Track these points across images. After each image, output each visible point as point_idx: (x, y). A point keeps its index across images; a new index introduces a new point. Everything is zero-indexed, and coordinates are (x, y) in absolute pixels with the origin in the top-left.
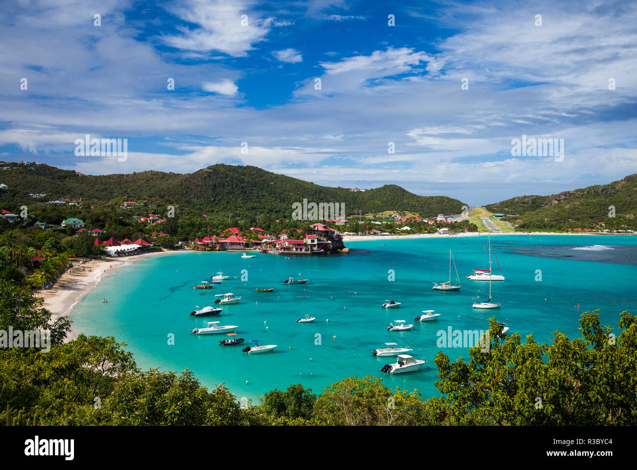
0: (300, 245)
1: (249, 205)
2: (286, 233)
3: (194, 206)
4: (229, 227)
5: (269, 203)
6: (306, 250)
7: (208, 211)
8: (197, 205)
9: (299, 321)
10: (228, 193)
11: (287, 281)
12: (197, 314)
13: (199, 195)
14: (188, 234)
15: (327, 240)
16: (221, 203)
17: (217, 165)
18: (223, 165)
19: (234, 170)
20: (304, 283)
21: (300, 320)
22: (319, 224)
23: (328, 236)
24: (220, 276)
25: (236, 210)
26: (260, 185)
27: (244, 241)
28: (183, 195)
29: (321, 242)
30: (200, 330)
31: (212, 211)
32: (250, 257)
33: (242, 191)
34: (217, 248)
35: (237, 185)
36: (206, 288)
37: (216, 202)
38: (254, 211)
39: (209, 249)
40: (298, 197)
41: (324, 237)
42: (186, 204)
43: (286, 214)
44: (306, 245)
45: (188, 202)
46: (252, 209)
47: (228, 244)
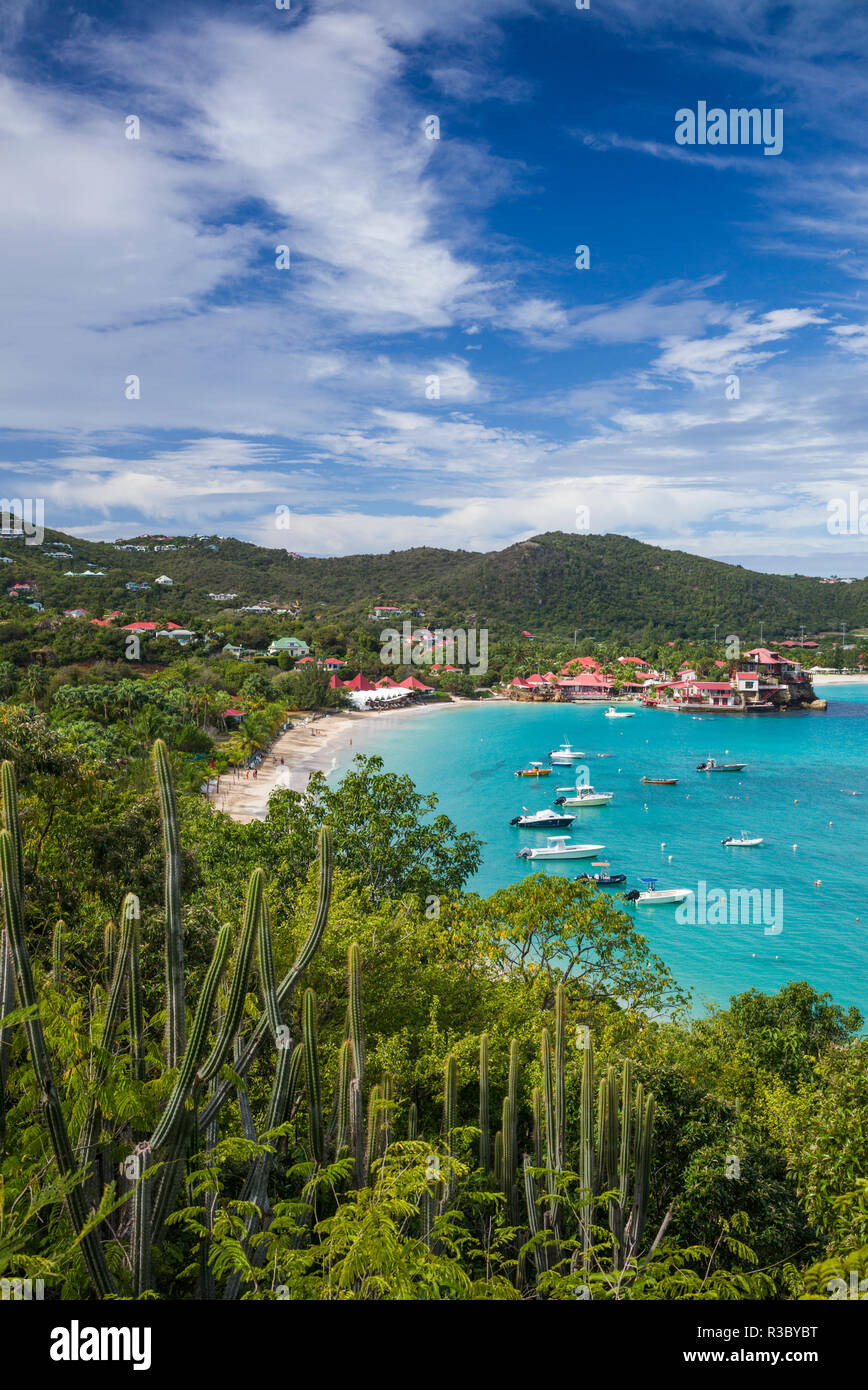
0: (723, 692)
1: (613, 611)
2: (694, 668)
3: (504, 614)
4: (577, 655)
5: (652, 609)
6: (735, 703)
7: (533, 624)
8: (510, 613)
9: (727, 843)
10: (571, 588)
11: (704, 766)
12: (522, 822)
13: (513, 593)
14: (498, 669)
15: (780, 683)
16: (558, 609)
17: (548, 534)
18: (559, 534)
19: (582, 543)
20: (738, 769)
21: (728, 840)
22: (763, 650)
23: (780, 674)
24: (567, 751)
25: (587, 622)
26: (633, 573)
27: (609, 684)
28: (483, 593)
29: (767, 687)
30: (535, 853)
31: (540, 625)
32: (624, 715)
33: (597, 585)
34: (556, 697)
35: (587, 572)
36: (540, 775)
37: (548, 605)
38: (622, 624)
39: (541, 698)
40: (710, 595)
41: (774, 675)
42: (489, 612)
43: (686, 630)
44: (735, 692)
45: (494, 606)
46: (619, 621)
47: (577, 689)
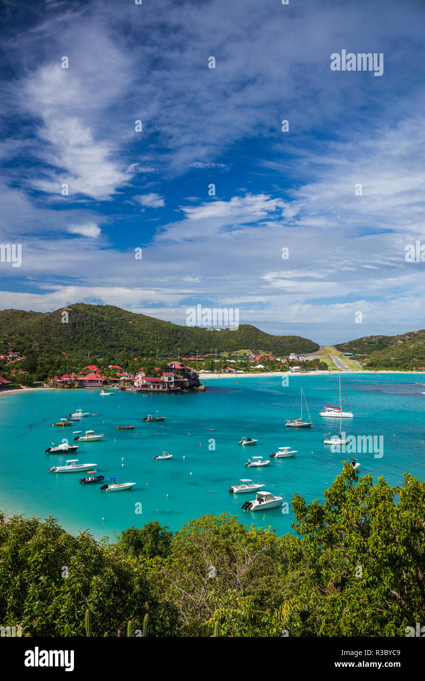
0: (157, 382)
1: (109, 343)
2: (144, 371)
3: (53, 344)
4: (88, 365)
5: (127, 342)
6: (163, 388)
7: (68, 349)
8: (57, 343)
9: (157, 458)
10: (88, 331)
11: (146, 419)
12: (51, 450)
13: (58, 333)
14: (47, 372)
15: (184, 378)
16: (81, 341)
17: (77, 304)
18: (82, 304)
19: (94, 309)
20: (162, 420)
21: (157, 457)
22: (177, 362)
23: (184, 374)
24: (80, 413)
25: (95, 348)
26: (119, 324)
27: (103, 378)
28: (43, 333)
29: (178, 380)
30: (58, 469)
31: (72, 349)
32: (108, 394)
33: (101, 330)
34: (76, 386)
35: (96, 323)
36: (65, 425)
37: (76, 339)
38: (113, 349)
39: (68, 386)
40: (155, 335)
41: (181, 374)
42: (45, 342)
43: (144, 352)
44: (163, 382)
45: (48, 340)
46: (111, 347)
47: (87, 381)
